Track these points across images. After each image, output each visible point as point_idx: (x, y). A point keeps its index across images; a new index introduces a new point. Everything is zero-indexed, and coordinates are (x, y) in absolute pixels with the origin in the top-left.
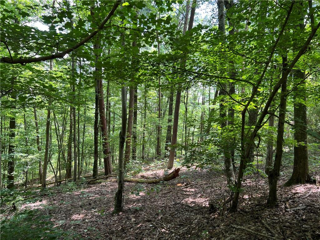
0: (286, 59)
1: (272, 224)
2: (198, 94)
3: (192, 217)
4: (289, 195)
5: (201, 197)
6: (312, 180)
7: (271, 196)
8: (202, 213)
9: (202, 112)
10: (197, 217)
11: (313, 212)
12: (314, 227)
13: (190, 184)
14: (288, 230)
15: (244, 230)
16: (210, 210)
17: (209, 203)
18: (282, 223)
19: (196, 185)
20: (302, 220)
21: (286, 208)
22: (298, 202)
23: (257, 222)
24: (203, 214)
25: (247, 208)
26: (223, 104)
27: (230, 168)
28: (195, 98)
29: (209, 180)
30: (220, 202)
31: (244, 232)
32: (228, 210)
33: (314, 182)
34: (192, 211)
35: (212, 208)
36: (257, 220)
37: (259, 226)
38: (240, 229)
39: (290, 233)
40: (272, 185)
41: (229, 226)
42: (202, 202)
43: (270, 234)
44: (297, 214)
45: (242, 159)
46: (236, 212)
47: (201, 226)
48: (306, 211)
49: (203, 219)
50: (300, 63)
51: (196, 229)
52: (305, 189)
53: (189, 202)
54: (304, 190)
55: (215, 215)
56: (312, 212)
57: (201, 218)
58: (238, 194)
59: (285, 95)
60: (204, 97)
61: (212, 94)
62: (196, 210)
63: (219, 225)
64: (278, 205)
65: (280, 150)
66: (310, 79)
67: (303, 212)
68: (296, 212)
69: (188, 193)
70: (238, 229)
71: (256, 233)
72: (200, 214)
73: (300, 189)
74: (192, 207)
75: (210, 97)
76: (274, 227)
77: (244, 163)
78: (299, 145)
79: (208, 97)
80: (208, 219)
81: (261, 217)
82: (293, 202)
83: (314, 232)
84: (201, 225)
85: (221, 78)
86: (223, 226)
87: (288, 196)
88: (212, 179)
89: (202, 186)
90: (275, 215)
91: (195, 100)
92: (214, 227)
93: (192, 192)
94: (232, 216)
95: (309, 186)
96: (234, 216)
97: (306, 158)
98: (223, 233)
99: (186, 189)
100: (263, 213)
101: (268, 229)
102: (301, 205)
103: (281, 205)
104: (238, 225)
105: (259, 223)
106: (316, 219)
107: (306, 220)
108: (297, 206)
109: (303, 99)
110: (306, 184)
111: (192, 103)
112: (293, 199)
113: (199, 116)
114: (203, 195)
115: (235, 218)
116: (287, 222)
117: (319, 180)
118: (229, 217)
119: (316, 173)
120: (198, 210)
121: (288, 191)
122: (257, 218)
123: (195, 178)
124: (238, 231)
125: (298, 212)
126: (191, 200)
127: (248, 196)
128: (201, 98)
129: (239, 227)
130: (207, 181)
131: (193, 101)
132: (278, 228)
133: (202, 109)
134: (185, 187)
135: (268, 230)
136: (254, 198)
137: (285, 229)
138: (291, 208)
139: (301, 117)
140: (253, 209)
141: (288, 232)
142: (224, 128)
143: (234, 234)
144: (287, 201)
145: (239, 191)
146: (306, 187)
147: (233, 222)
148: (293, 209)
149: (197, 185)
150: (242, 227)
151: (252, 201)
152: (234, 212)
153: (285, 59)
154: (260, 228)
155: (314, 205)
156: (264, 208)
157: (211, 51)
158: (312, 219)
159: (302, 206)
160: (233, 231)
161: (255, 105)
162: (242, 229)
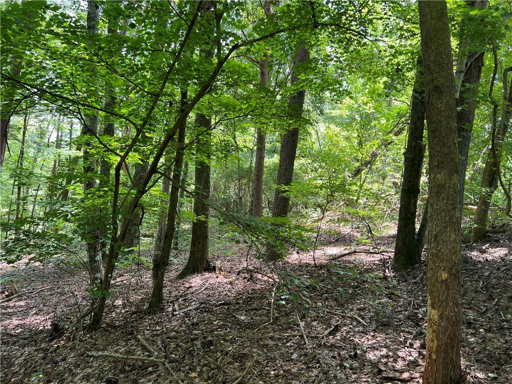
0: (186, 96)
1: (151, 339)
2: (47, 128)
3: (14, 353)
4: (181, 292)
5: (37, 314)
6: (211, 266)
7: (154, 296)
8: (36, 342)
9: (55, 161)
10: (25, 352)
11: (207, 311)
12: (206, 332)
13: (16, 293)
14: (172, 342)
15: (107, 356)
16: (51, 335)
17: (52, 322)
18: (166, 333)
19: (30, 293)
20: (193, 324)
21: (174, 310)
22: (191, 299)
23: (131, 340)
24: (36, 344)
25: (117, 321)
26: (88, 150)
27: (96, 259)
28: (42, 134)
29: (58, 282)
30: (72, 318)
31: (108, 359)
32: (84, 328)
33: (213, 269)
34: (14, 343)
35: (56, 331)
36: (130, 336)
37: (132, 345)
38: (101, 356)
39: (175, 346)
40: (157, 280)
41: (83, 355)
42: (38, 323)
43: (147, 353)
44: (187, 317)
45: (113, 243)
46: (98, 329)
47: (30, 367)
48: (199, 311)
49: (36, 353)
50: (204, 105)
51: (21, 374)
52: (201, 280)
53: (11, 327)
54: (200, 282)
55: (60, 341)
56: (205, 312)
57: (32, 352)
58: (103, 300)
59: (182, 148)
60: (60, 134)
61: (76, 130)
62: (25, 339)
63: (67, 357)
64: (163, 309)
65: (171, 228)
66: (220, 130)
67: (195, 312)
68: (187, 315)
69: (11, 311)
70: (97, 358)
71: (126, 357)
72: (32, 344)
73: (196, 281)
74: (15, 336)
75: (71, 136)
76: (154, 342)
77: (115, 250)
78: (197, 220)
79: (69, 136)
80: (45, 350)
81: (136, 330)
82: (185, 300)
83: (205, 338)
84: (32, 364)
85: (83, 105)
86: (72, 357)
87: (179, 292)
88: (64, 279)
89: (42, 293)
90: (157, 323)
91: (42, 138)
92: (56, 363)
93: (21, 306)
94: (91, 337)
95: (207, 275)
96: (94, 337)
97: (206, 237)
98: (71, 369)
99: (6, 303)
100: (140, 324)
101: (145, 346)
102: (193, 303)
103: (168, 308)
104: (98, 350)
105: (133, 341)
106: (210, 320)
107: (198, 323)
108: (188, 306)
109: (206, 157)
110: (204, 273)
111: (35, 142)
112: (185, 297)
113: (49, 168)
114: (41, 311)
115: (96, 340)
116: (173, 330)
117: (219, 266)
118: (86, 340)
119: (218, 257)
120: (28, 338)
121: (180, 286)
122: (131, 333)
123: (29, 280)
124: (97, 361)
125: (189, 314)
126: (16, 322)
127: (122, 300)
128: (55, 134)
129: (100, 353)
130: (55, 283)
131: (38, 140)
132: (159, 342)
133: (55, 156)
134: (7, 299)
135: (144, 348)
136: (130, 302)
137: (168, 341)
138: (180, 309)
139: (203, 180)
140: (127, 321)
141: (173, 345)
142: (88, 191)
143: (91, 367)
144: (176, 300)
145: (104, 295)
146: (204, 277)
147: (91, 347)
148: (183, 311)
149: (32, 292)
150: (106, 353)
151: (128, 307)
152: (95, 330)
153: (184, 95)
154: (134, 347)
155: (209, 301)
156: (143, 316)
157: (65, 54)
158: (205, 321)
159: (195, 305)
160: (88, 363)
161: (141, 158)
162: (104, 355)
